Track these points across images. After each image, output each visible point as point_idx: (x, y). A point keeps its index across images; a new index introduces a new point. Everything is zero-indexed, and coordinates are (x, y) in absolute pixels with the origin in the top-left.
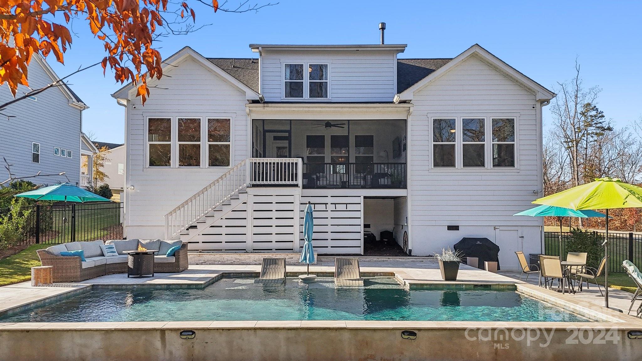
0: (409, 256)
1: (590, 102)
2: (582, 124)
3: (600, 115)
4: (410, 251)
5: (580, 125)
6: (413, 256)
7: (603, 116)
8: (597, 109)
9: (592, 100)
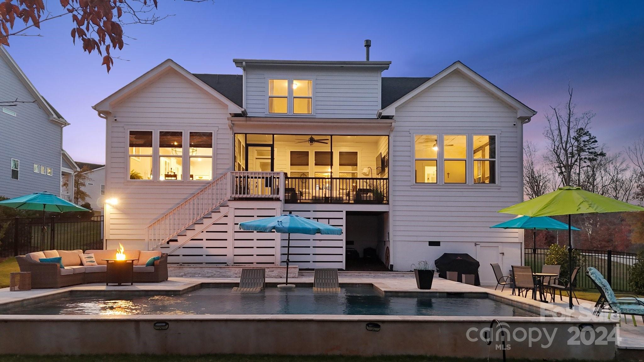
0: (390, 271)
1: (583, 127)
2: (575, 149)
3: (593, 140)
4: (392, 266)
5: (574, 150)
6: (394, 271)
7: (596, 141)
8: (590, 134)
9: (585, 125)
